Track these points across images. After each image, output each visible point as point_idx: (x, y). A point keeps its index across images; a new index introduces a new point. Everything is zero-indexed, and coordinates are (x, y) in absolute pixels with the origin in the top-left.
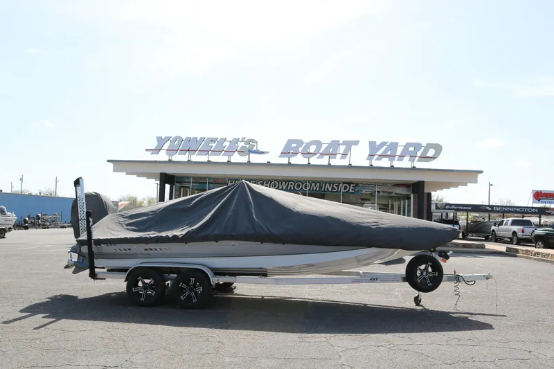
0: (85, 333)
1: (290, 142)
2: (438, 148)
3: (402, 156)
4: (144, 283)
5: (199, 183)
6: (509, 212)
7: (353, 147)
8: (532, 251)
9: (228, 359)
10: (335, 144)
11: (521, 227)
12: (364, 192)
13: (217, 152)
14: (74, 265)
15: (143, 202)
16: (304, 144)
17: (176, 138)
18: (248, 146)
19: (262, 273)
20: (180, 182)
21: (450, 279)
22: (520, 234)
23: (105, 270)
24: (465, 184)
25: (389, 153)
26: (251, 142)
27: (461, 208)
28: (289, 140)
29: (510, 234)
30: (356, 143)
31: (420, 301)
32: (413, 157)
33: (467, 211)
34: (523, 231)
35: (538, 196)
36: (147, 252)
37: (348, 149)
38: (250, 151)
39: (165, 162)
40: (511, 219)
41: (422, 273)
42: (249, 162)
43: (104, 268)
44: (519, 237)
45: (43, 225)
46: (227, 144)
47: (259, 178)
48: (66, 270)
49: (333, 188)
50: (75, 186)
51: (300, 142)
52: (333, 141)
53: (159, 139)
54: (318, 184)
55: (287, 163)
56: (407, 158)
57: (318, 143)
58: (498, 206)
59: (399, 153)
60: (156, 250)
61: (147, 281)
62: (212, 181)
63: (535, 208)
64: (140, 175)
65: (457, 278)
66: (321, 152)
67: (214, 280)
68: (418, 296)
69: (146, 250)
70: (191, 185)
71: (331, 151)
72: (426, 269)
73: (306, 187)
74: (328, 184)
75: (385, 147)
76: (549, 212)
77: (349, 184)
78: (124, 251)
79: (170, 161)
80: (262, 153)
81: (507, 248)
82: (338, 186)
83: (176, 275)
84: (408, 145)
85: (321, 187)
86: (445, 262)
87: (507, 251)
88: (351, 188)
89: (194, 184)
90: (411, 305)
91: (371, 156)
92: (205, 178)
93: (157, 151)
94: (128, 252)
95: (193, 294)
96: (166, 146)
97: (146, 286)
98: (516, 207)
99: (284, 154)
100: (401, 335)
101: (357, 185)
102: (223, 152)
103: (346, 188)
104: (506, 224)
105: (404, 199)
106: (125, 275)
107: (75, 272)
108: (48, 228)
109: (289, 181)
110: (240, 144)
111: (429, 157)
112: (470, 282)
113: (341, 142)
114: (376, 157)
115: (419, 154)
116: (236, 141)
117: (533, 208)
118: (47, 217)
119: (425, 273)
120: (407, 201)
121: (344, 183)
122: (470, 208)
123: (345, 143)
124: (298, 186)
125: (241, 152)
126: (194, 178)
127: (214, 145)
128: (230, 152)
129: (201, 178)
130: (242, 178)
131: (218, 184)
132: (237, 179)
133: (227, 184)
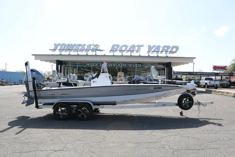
0: (39, 134)
1: (114, 46)
2: (177, 48)
3: (162, 52)
4: (61, 110)
5: (74, 64)
6: (203, 75)
7: (141, 48)
8: (217, 91)
9: (111, 144)
10: (133, 46)
11: (209, 81)
12: (145, 67)
13: (82, 50)
14: (26, 102)
15: (45, 73)
16: (120, 47)
17: (63, 44)
18: (95, 48)
19: (114, 104)
20: (65, 64)
21: (196, 104)
22: (208, 84)
23: (42, 104)
24: (188, 63)
25: (156, 50)
26: (97, 46)
27: (184, 73)
28: (113, 45)
29: (204, 84)
30: (142, 46)
31: (182, 114)
32: (167, 52)
33: (186, 75)
34: (210, 83)
35: (215, 68)
36: (62, 95)
37: (139, 49)
38: (96, 50)
39: (58, 55)
40: (205, 78)
41: (184, 102)
42: (96, 55)
43: (41, 103)
44: (208, 85)
45: (2, 84)
46: (86, 47)
47: (100, 62)
48: (23, 104)
49: (132, 66)
50: (26, 65)
51: (118, 46)
52: (133, 45)
53: (55, 45)
54: (126, 64)
55: (113, 55)
56: (164, 52)
57: (126, 46)
58: (199, 72)
59: (161, 50)
60: (66, 94)
61: (63, 109)
62: (79, 63)
63: (214, 73)
64: (46, 61)
65: (199, 104)
66: (127, 50)
67: (94, 107)
68: (182, 112)
69: (62, 94)
70: (70, 65)
71: (131, 49)
72: (186, 100)
73: (120, 65)
74: (130, 64)
75: (155, 48)
76: (219, 74)
77: (139, 64)
78: (51, 95)
79: (61, 55)
80: (102, 50)
81: (206, 90)
82: (134, 65)
83: (76, 106)
84: (164, 47)
85: (127, 65)
86: (194, 96)
87: (206, 91)
88: (140, 65)
89: (71, 65)
90: (179, 115)
91: (149, 51)
92: (76, 62)
93: (54, 50)
94: (53, 95)
95: (84, 114)
96: (59, 48)
97: (62, 111)
98: (206, 73)
99: (111, 51)
100: (182, 129)
101: (142, 64)
102: (84, 50)
103: (138, 65)
104: (203, 80)
105: (162, 70)
106: (52, 106)
107: (27, 105)
108: (4, 85)
109: (113, 63)
110: (92, 47)
111: (173, 52)
112: (204, 105)
113: (136, 46)
114: (151, 52)
115: (169, 50)
116: (90, 45)
117: (213, 73)
118: (3, 80)
119: (186, 102)
120: (163, 71)
121: (137, 63)
122: (187, 73)
123: (138, 46)
124: (117, 65)
125: (92, 50)
126: (72, 62)
127: (80, 47)
128: (87, 50)
129: (74, 62)
130: (93, 62)
131: (82, 64)
132: (90, 63)
133: (86, 65)
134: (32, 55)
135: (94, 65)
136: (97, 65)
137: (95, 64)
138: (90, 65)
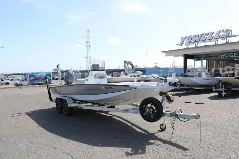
13: (209, 40)
17: (189, 37)
18: (226, 34)
20: (197, 58)
26: (228, 31)
38: (228, 36)
53: (182, 38)
62: (212, 55)
70: (202, 58)
79: (187, 48)
80: (235, 36)
92: (209, 54)
96: (185, 41)
102: (212, 40)
116: (219, 32)
125: (222, 38)
126: (204, 55)
127: (207, 37)
128: (216, 39)
129: (207, 54)
130: (229, 51)
131: (216, 56)
132: (226, 53)
133: (221, 56)
134: (162, 52)
135: (231, 56)
136: (235, 56)
137: (232, 54)
138: (226, 57)
